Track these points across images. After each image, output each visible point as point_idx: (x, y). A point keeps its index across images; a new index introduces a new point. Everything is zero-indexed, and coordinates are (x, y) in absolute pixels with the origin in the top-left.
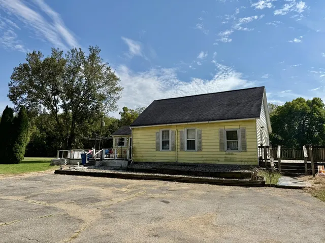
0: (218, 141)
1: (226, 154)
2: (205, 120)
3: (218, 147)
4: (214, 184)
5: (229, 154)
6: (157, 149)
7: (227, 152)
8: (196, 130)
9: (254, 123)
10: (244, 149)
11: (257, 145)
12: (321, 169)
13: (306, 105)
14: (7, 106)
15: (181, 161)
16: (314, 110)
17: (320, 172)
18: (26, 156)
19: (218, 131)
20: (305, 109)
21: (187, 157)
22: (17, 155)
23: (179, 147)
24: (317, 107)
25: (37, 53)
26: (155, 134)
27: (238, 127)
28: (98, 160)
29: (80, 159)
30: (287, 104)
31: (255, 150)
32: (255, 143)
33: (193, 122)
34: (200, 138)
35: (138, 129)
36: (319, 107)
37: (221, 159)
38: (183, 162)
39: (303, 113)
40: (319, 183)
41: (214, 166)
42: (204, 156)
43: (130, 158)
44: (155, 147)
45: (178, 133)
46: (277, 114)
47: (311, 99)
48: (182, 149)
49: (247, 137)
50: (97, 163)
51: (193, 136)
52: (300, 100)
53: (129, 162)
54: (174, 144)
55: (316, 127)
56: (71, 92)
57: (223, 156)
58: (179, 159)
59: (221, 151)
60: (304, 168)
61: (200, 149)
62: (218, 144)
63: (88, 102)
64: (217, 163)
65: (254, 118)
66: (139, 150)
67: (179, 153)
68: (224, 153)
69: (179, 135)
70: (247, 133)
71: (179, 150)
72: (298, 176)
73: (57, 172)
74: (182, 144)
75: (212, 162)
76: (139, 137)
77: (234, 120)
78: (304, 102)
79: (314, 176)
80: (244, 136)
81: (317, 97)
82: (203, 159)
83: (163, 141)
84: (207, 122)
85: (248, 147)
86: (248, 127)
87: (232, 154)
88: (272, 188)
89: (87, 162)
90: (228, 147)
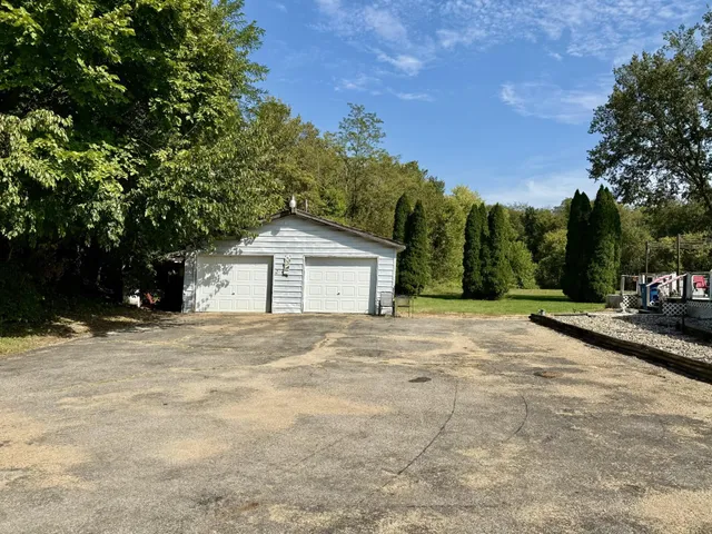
14: (577, 192)
28: (674, 301)
50: (668, 308)
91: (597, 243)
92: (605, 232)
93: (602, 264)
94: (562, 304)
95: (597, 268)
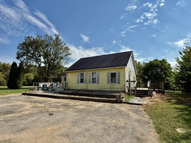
0: (107, 78)
1: (110, 85)
2: (101, 68)
3: (107, 81)
4: (96, 102)
5: (112, 85)
6: (78, 83)
7: (111, 84)
8: (97, 73)
9: (124, 69)
10: (119, 83)
11: (125, 80)
12: (154, 94)
13: (159, 62)
14: (14, 62)
15: (88, 89)
16: (163, 64)
17: (154, 95)
18: (23, 85)
19: (107, 73)
20: (158, 64)
21: (92, 87)
22: (18, 85)
23: (88, 82)
24: (164, 63)
25: (30, 37)
26: (77, 75)
27: (116, 71)
28: (50, 88)
29: (41, 87)
30: (151, 62)
31: (124, 83)
32: (124, 80)
33: (95, 68)
34: (98, 77)
35: (70, 72)
36: (165, 63)
37: (108, 88)
38: (90, 89)
39: (157, 66)
40: (153, 101)
41: (104, 91)
42: (100, 86)
43: (65, 87)
44: (77, 82)
45: (88, 74)
46: (145, 67)
47: (161, 60)
48: (90, 82)
49: (121, 76)
50: (50, 89)
51: (95, 76)
52: (156, 60)
53: (65, 89)
54: (86, 80)
55: (163, 72)
56: (46, 56)
57: (109, 86)
58: (88, 87)
59: (108, 84)
60: (148, 93)
61: (98, 83)
62: (107, 80)
63: (55, 60)
64: (106, 90)
65: (124, 67)
66: (70, 83)
67: (88, 84)
68: (109, 85)
69: (88, 76)
70: (121, 74)
71: (88, 83)
72: (144, 97)
73: (23, 94)
74: (90, 80)
75: (104, 89)
76: (70, 77)
77: (114, 67)
78: (158, 61)
79: (151, 97)
80: (119, 76)
81: (164, 59)
82: (99, 88)
83: (81, 79)
84: (101, 69)
85: (121, 81)
86: (121, 71)
87: (113, 85)
88: (125, 104)
89: (45, 89)
90: (112, 82)
91: (19, 75)
92: (21, 72)
93: (20, 80)
94: (8, 90)
95: (19, 81)
